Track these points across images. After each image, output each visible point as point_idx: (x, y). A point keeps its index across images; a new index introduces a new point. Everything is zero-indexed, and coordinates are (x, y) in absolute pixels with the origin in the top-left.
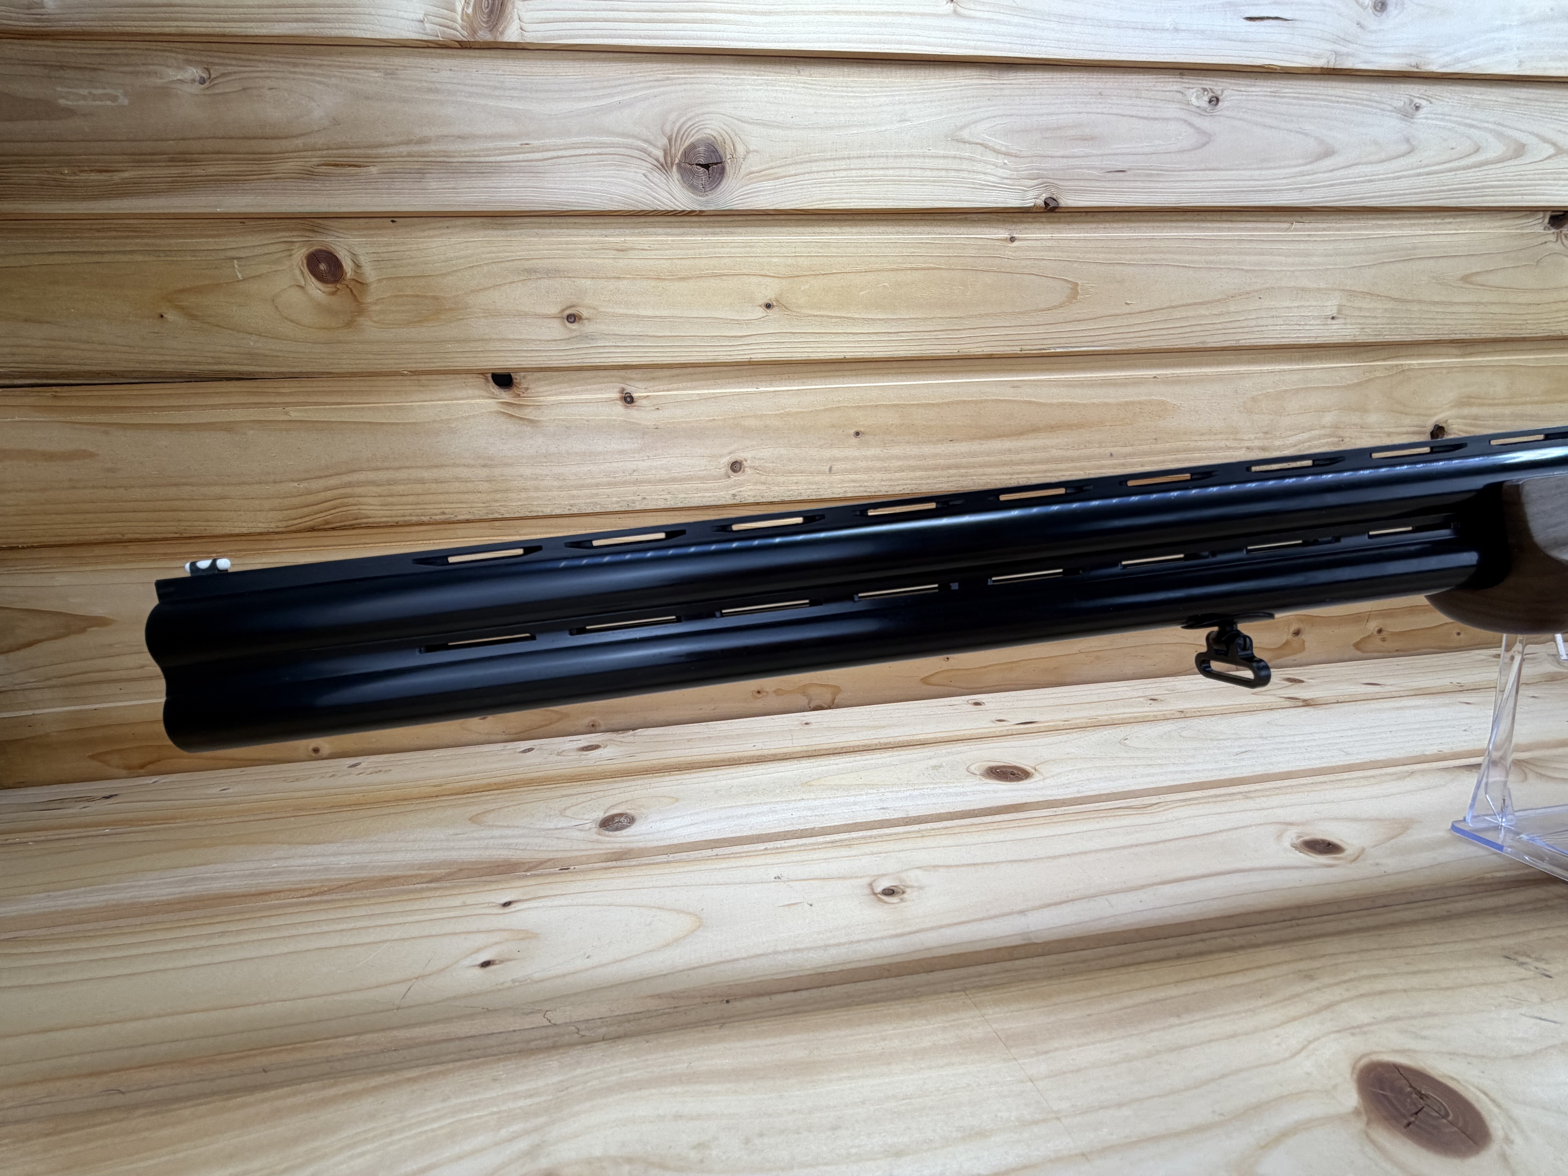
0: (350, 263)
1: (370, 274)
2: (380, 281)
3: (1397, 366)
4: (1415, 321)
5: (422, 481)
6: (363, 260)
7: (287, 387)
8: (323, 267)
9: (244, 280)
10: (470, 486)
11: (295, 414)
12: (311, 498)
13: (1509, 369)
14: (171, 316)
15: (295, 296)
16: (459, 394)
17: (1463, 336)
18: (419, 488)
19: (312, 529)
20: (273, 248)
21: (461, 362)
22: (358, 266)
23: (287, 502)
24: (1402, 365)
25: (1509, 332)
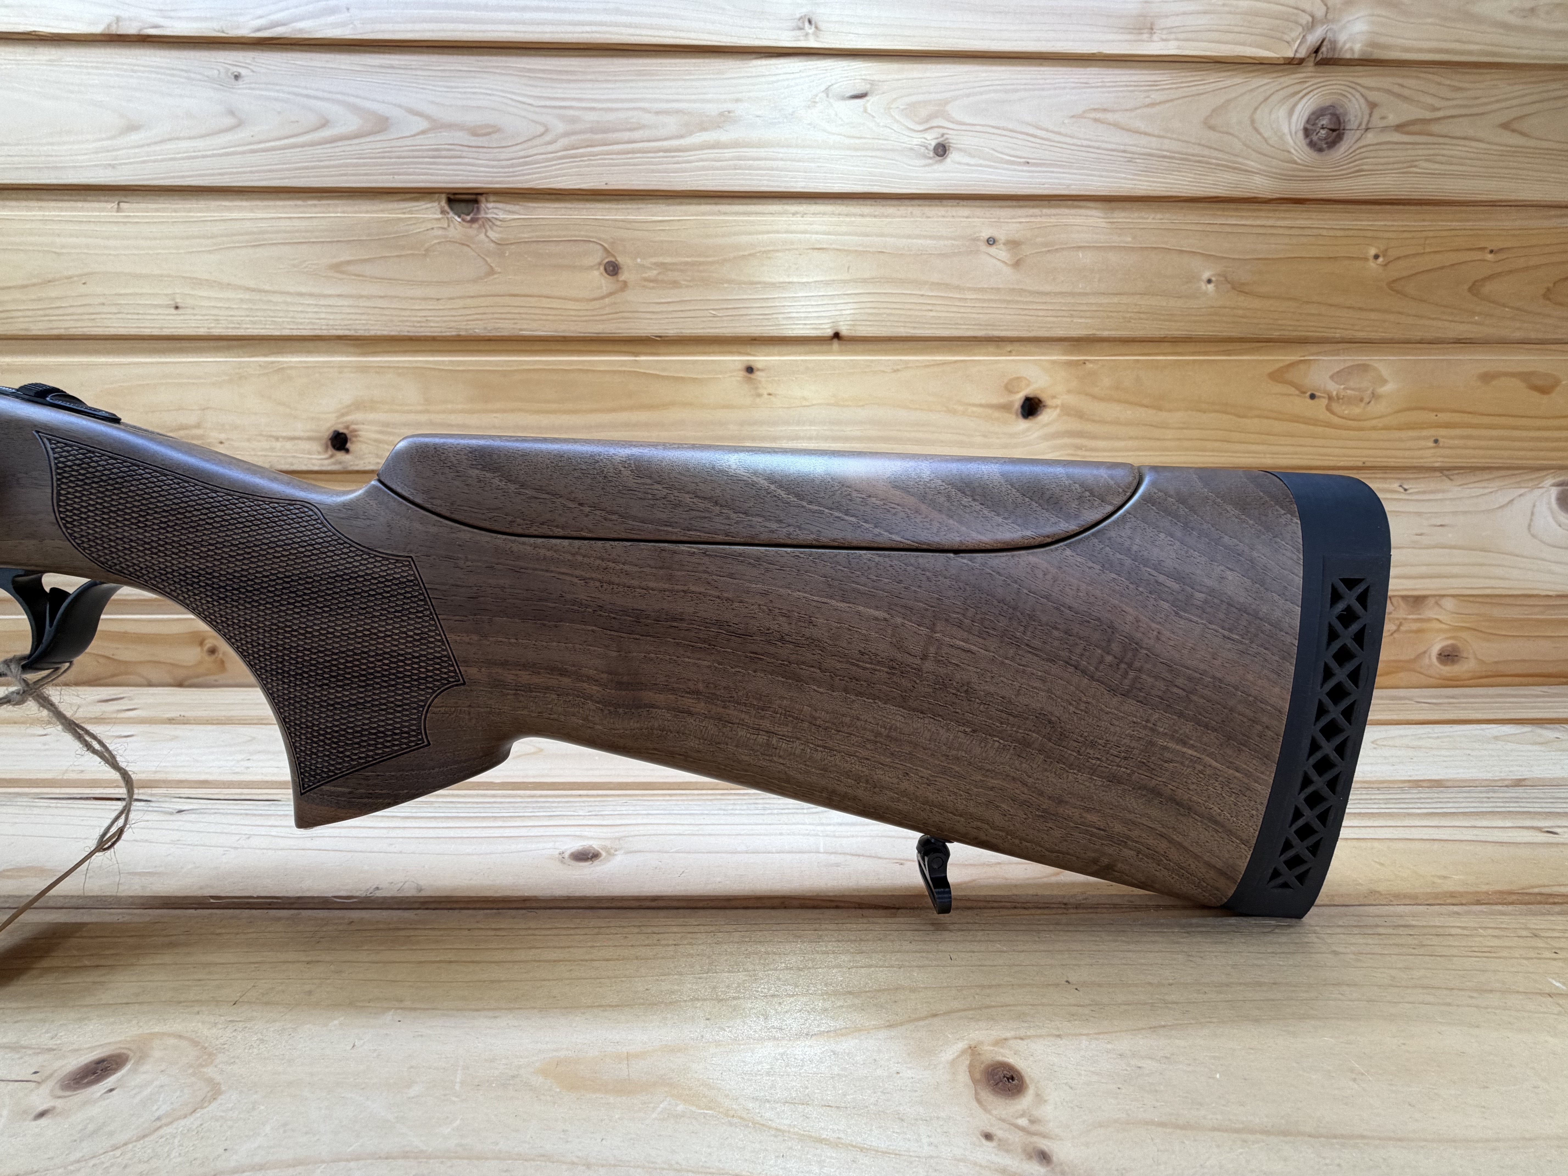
3: (273, 362)
4: (281, 314)
13: (419, 372)
17: (347, 333)
24: (279, 362)
25: (406, 330)
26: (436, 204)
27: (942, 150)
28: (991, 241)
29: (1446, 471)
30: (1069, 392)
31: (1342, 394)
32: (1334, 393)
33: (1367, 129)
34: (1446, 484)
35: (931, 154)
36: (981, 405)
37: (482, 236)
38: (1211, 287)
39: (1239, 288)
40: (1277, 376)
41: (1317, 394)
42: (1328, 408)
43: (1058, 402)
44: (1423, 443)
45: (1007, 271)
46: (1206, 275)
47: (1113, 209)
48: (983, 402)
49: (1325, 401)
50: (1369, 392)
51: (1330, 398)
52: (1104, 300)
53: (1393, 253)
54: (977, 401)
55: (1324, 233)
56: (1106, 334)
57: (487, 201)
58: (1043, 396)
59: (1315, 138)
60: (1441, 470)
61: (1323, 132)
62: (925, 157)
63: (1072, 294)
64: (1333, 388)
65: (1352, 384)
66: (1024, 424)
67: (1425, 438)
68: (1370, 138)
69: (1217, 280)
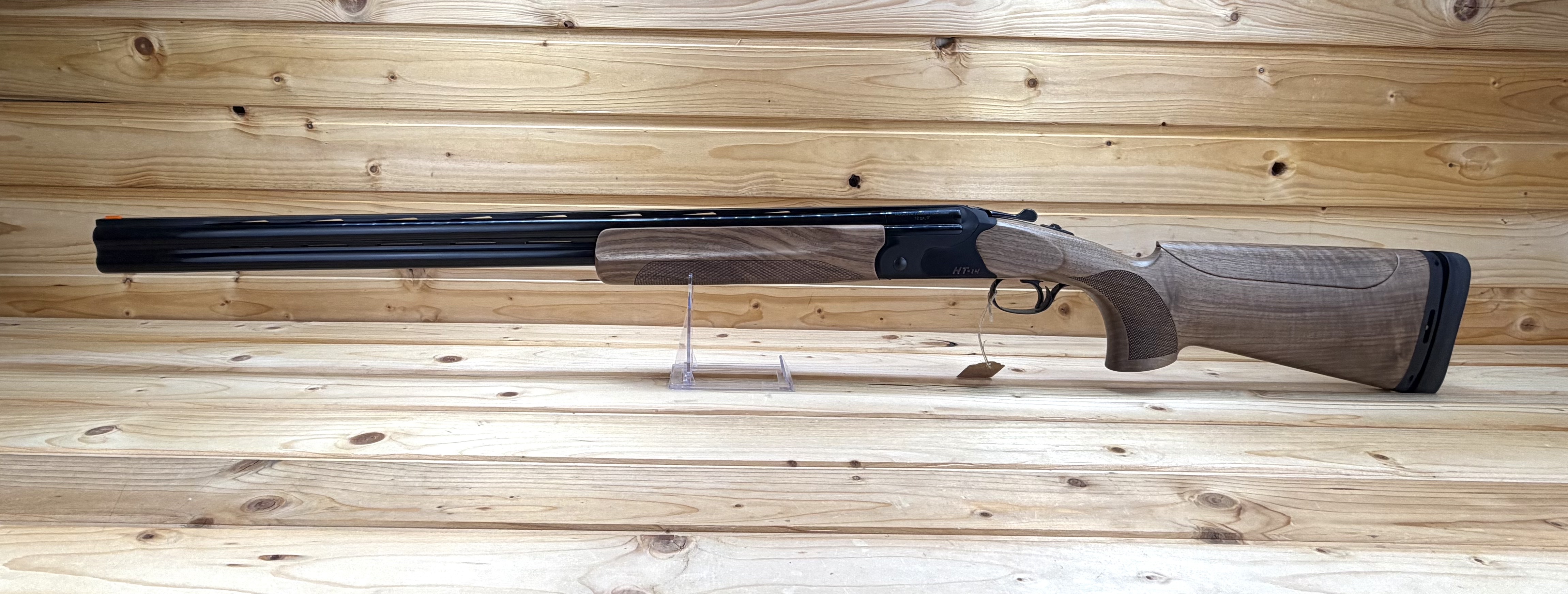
0: (158, 45)
1: (168, 51)
2: (172, 54)
3: (820, 134)
5: (191, 165)
6: (165, 44)
7: (122, 108)
8: (143, 46)
9: (102, 51)
10: (217, 169)
11: (125, 124)
12: (131, 170)
14: (64, 69)
15: (127, 61)
16: (215, 117)
18: (189, 168)
19: (130, 187)
20: (116, 36)
21: (215, 100)
22: (161, 46)
23: (118, 171)
24: (824, 133)
25: (904, 117)
26: (929, 43)
27: (1235, 17)
28: (1262, 71)
29: (1532, 212)
30: (1302, 160)
31: (1469, 163)
32: (1464, 164)
33: (1492, 8)
34: (1531, 220)
35: (1229, 19)
36: (1247, 167)
37: (958, 63)
38: (1392, 100)
39: (1410, 100)
40: (1429, 153)
41: (1454, 163)
42: (1460, 172)
43: (1295, 165)
44: (1517, 194)
45: (1268, 86)
46: (1391, 92)
47: (1336, 52)
48: (1249, 165)
49: (1458, 169)
50: (1485, 164)
51: (1462, 167)
52: (1327, 106)
53: (1504, 81)
54: (1246, 165)
55: (1462, 68)
56: (1327, 126)
57: (961, 42)
58: (1286, 163)
59: (1460, 12)
60: (1528, 210)
61: (1465, 9)
62: (1225, 20)
63: (1308, 102)
64: (1464, 160)
65: (1475, 158)
66: (1272, 179)
67: (1519, 192)
68: (1494, 12)
69: (1396, 96)
